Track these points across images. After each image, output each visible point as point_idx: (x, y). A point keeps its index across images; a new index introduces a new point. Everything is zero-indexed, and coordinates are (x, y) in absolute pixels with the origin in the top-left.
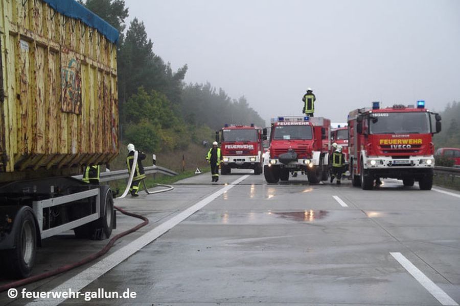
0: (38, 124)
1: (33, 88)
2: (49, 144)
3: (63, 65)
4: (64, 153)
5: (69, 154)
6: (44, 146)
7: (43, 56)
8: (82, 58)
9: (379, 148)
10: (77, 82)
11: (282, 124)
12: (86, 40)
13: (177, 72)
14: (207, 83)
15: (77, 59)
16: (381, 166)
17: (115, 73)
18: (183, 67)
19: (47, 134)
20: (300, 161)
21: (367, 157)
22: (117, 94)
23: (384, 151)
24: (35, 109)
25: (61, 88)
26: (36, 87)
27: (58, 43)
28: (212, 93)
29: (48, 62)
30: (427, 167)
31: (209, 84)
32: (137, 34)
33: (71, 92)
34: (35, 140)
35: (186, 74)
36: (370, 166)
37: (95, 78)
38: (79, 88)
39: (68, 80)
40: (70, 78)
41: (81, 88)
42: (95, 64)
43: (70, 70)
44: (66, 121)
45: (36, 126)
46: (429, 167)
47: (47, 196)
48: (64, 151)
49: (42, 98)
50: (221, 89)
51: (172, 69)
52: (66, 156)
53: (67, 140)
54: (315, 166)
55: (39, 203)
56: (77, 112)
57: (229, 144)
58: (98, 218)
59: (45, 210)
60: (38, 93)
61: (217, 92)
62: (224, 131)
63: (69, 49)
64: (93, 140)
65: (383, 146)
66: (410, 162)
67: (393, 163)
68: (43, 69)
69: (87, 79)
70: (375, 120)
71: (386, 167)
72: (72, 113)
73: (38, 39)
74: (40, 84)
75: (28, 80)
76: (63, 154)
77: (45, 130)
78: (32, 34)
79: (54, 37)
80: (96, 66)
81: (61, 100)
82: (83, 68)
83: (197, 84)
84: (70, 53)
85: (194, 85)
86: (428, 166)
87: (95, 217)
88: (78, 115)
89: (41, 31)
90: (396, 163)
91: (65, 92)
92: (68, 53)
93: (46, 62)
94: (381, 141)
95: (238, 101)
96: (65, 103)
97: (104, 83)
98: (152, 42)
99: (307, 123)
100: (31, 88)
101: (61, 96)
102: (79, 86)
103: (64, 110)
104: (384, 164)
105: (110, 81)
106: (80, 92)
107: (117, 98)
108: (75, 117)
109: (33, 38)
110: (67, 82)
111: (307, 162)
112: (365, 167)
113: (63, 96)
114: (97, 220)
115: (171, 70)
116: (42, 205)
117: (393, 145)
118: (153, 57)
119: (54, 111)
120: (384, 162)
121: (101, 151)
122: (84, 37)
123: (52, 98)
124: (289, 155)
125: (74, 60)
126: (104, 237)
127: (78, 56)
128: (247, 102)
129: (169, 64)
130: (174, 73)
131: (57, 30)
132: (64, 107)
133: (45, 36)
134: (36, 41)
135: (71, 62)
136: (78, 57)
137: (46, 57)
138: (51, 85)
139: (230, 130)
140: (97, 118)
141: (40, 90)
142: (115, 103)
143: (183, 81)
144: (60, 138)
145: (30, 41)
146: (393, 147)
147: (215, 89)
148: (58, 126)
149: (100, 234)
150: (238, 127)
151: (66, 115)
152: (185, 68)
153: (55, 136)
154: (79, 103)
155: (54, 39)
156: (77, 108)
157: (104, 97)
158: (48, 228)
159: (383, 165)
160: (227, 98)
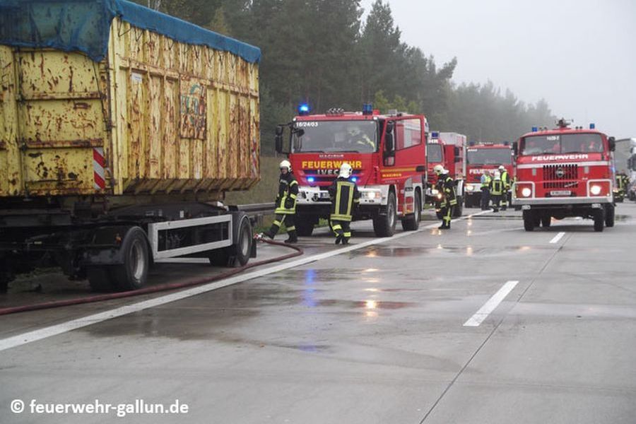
0: (152, 150)
1: (146, 118)
2: (165, 170)
3: (182, 92)
4: (184, 177)
5: (191, 179)
6: (159, 171)
7: (159, 86)
8: (209, 83)
10: (201, 108)
12: (215, 64)
13: (442, 68)
14: (489, 82)
15: (201, 84)
17: (257, 94)
18: (450, 61)
19: (162, 160)
22: (259, 116)
24: (148, 137)
25: (180, 116)
26: (149, 115)
27: (178, 71)
28: (495, 95)
29: (164, 91)
30: (368, 202)
31: (491, 84)
32: (381, 20)
33: (192, 118)
34: (147, 166)
35: (454, 71)
37: (228, 101)
38: (204, 113)
39: (190, 106)
40: (192, 105)
41: (206, 114)
42: (227, 87)
43: (192, 96)
44: (188, 146)
45: (149, 152)
46: (371, 203)
47: (164, 219)
48: (184, 176)
49: (157, 126)
50: (508, 90)
51: (436, 64)
52: (187, 181)
53: (188, 166)
55: (154, 224)
56: (201, 137)
57: (475, 168)
58: (229, 245)
59: (160, 232)
60: (152, 121)
61: (503, 94)
62: (469, 150)
63: (190, 75)
64: (224, 165)
67: (319, 196)
68: (159, 98)
69: (216, 103)
72: (194, 139)
73: (153, 70)
74: (155, 112)
75: (141, 110)
76: (183, 179)
77: (161, 157)
78: (146, 66)
79: (173, 66)
80: (228, 89)
81: (179, 127)
82: (210, 93)
83: (472, 83)
84: (192, 80)
85: (467, 86)
86: (370, 201)
87: (227, 243)
88: (203, 140)
89: (157, 62)
91: (186, 119)
92: (189, 80)
93: (162, 91)
94: (304, 164)
95: (535, 106)
96: (186, 129)
97: (239, 105)
99: (436, 141)
100: (144, 117)
101: (180, 123)
102: (203, 111)
103: (184, 136)
104: (307, 198)
105: (249, 104)
106: (205, 118)
107: (259, 121)
108: (199, 143)
109: (146, 70)
110: (188, 109)
113: (183, 122)
114: (229, 247)
115: (434, 65)
116: (157, 227)
117: (320, 169)
118: (405, 50)
119: (172, 138)
120: (307, 195)
121: (235, 176)
122: (212, 62)
123: (169, 126)
125: (197, 86)
126: (238, 264)
127: (202, 81)
128: (549, 108)
129: (432, 57)
130: (439, 69)
131: (177, 59)
132: (184, 134)
133: (162, 67)
134: (150, 73)
135: (193, 89)
136: (203, 83)
137: (162, 86)
138: (168, 113)
139: (476, 150)
140: (229, 142)
141: (154, 119)
142: (257, 126)
143: (451, 80)
144: (179, 164)
145: (144, 73)
146: (321, 173)
147: (500, 91)
148: (176, 151)
149: (234, 262)
150: (488, 145)
151: (187, 141)
152: (454, 63)
153: (173, 161)
154: (203, 129)
155: (173, 68)
156: (201, 133)
157: (239, 121)
158: (165, 249)
159: (306, 200)
160: (517, 103)
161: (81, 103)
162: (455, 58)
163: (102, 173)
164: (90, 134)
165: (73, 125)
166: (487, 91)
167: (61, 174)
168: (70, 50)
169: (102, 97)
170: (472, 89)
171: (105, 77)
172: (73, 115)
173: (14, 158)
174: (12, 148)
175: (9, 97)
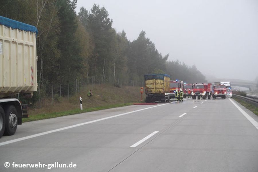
11: (197, 84)
20: (201, 94)
28: (179, 64)
31: (178, 61)
32: (152, 47)
50: (183, 63)
54: (204, 95)
95: (192, 67)
98: (157, 50)
99: (203, 85)
111: (202, 94)
115: (161, 56)
124: (198, 92)
128: (196, 68)
130: (163, 57)
147: (181, 63)
152: (168, 56)
160: (186, 67)
161: (161, 84)
162: (168, 54)
163: (163, 91)
164: (162, 87)
165: (161, 86)
166: (177, 63)
167: (159, 91)
168: (160, 79)
169: (164, 84)
170: (173, 63)
171: (164, 82)
172: (160, 85)
173: (155, 89)
174: (155, 88)
175: (154, 84)
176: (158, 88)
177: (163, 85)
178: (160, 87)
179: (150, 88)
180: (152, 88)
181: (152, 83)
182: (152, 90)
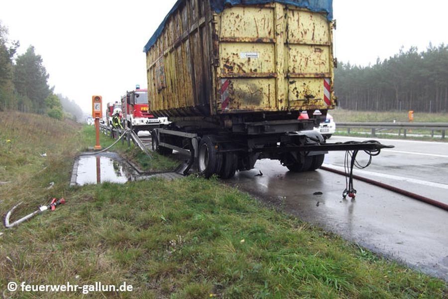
9: (141, 112)
16: (142, 124)
21: (134, 118)
23: (143, 114)
36: (136, 124)
61: (65, 97)
65: (143, 111)
66: (158, 121)
67: (149, 121)
70: (138, 96)
71: (145, 124)
90: (151, 122)
94: (142, 109)
104: (144, 122)
112: (133, 125)
152: (54, 87)
161: (318, 48)
164: (323, 69)
165: (314, 62)
167: (306, 95)
172: (314, 55)
173: (282, 84)
174: (281, 77)
175: (280, 40)
176: (302, 77)
177: (326, 50)
178: (312, 69)
179: (246, 69)
180: (265, 70)
181: (263, 34)
182: (264, 84)
